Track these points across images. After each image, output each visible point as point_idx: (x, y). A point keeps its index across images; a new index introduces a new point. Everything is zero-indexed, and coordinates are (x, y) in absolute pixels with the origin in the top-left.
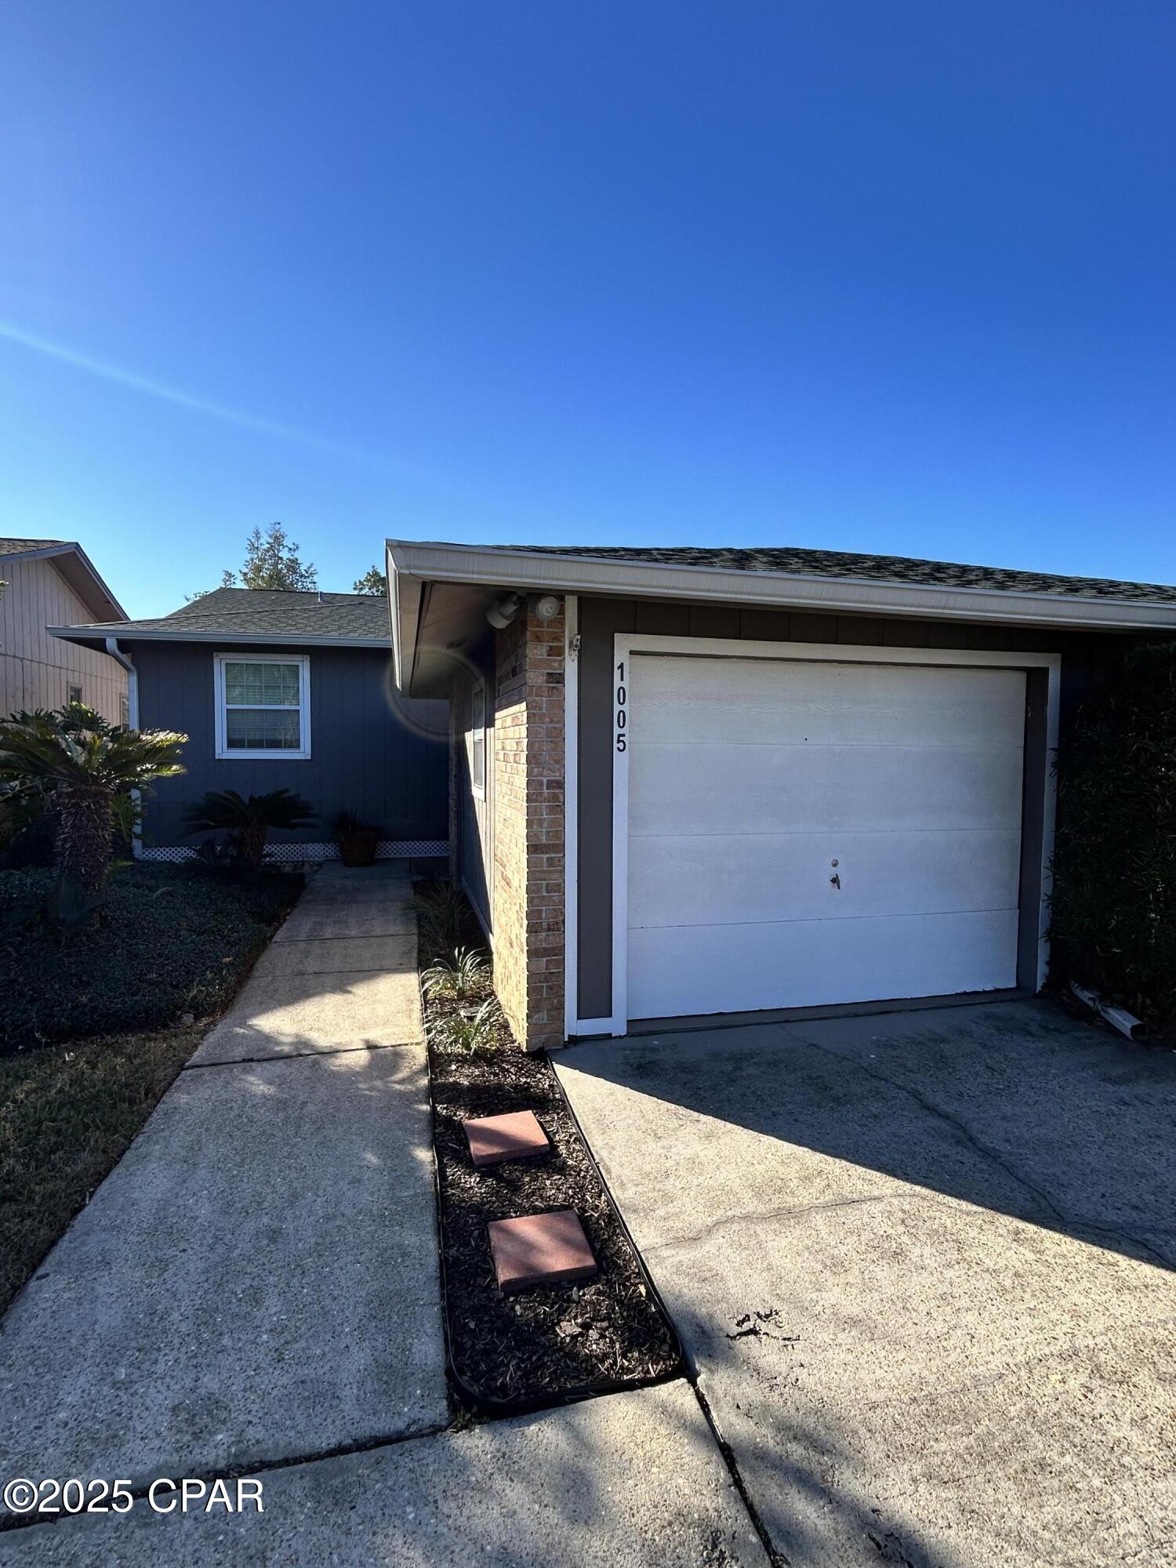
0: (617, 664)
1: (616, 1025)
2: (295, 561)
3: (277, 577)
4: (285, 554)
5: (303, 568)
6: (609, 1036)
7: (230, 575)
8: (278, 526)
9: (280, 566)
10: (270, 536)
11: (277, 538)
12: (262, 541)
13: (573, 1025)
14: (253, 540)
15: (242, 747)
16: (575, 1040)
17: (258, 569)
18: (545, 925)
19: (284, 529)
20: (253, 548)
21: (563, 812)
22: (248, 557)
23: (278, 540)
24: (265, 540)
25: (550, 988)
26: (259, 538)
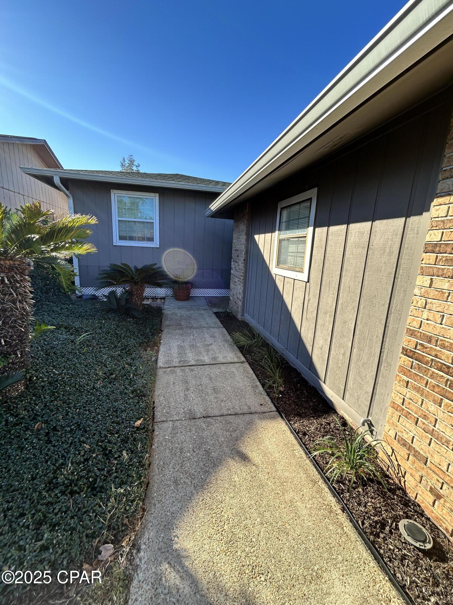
4: (134, 168)
8: (131, 157)
11: (131, 161)
14: (122, 162)
15: (126, 239)
19: (134, 158)
20: (123, 165)
24: (127, 162)
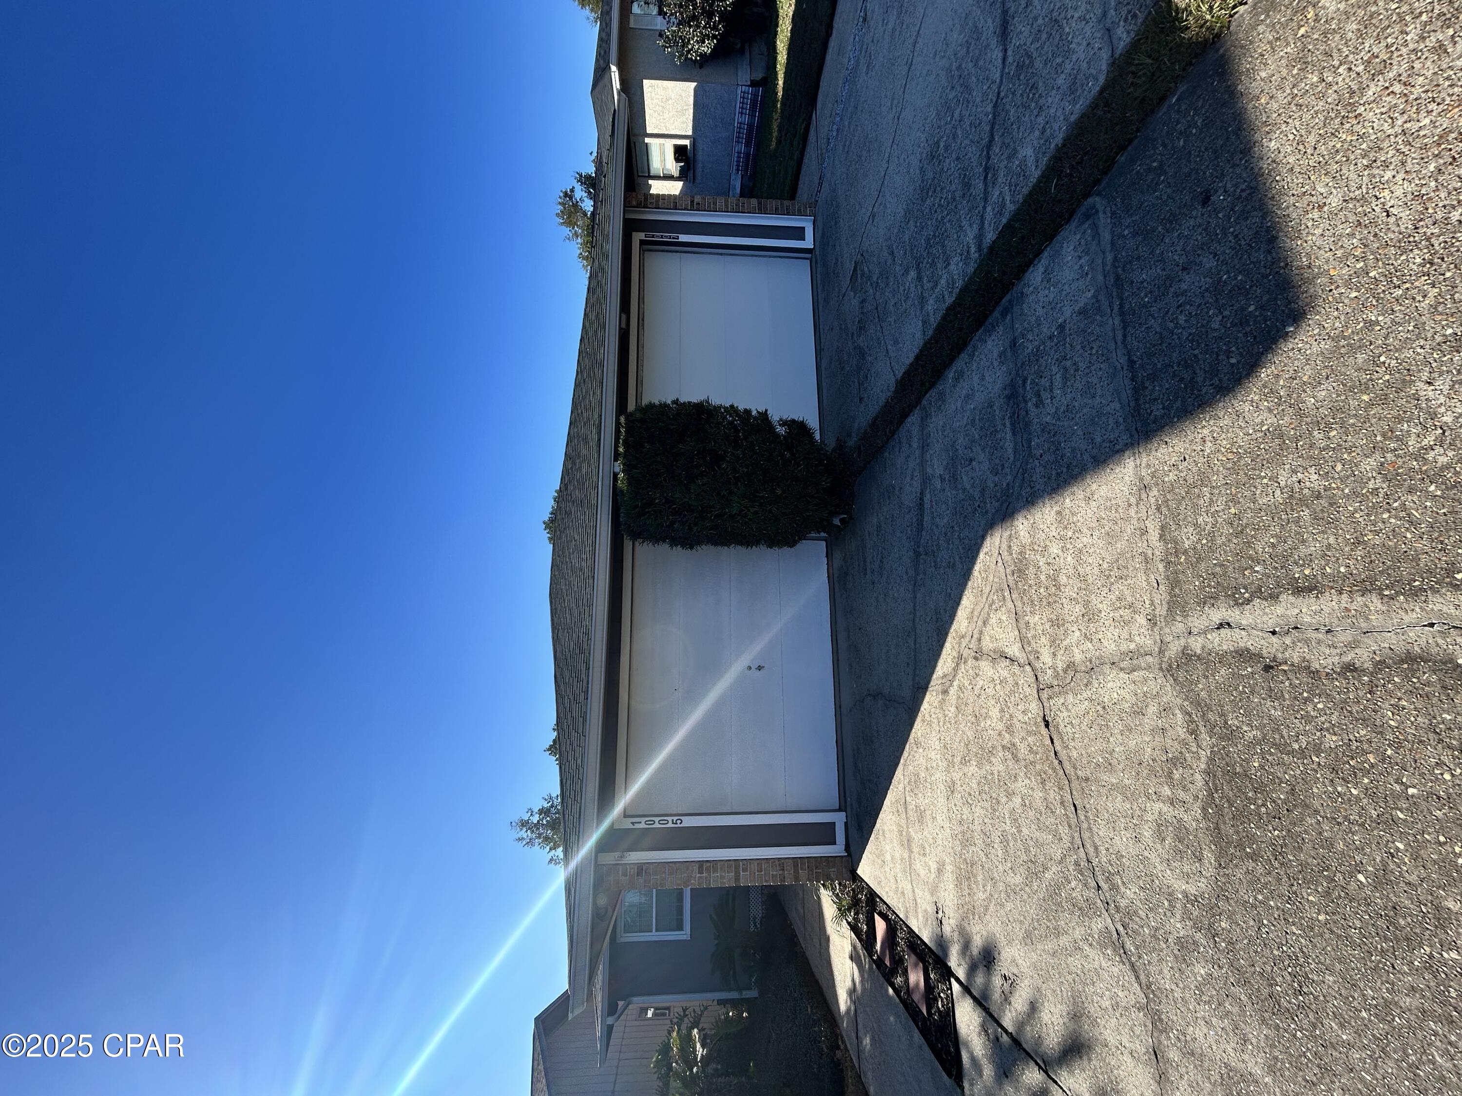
0: (631, 826)
1: (839, 819)
2: (541, 812)
3: (553, 825)
4: (535, 819)
5: (546, 805)
6: (846, 823)
7: (551, 860)
8: (514, 824)
9: (545, 822)
10: (521, 830)
11: (523, 825)
12: (525, 836)
13: (837, 850)
14: (524, 843)
15: (681, 919)
16: (847, 848)
17: (547, 839)
18: (781, 872)
19: (516, 819)
20: (530, 842)
21: (715, 862)
22: (537, 847)
23: (524, 824)
24: (524, 834)
25: (816, 868)
26: (523, 839)
